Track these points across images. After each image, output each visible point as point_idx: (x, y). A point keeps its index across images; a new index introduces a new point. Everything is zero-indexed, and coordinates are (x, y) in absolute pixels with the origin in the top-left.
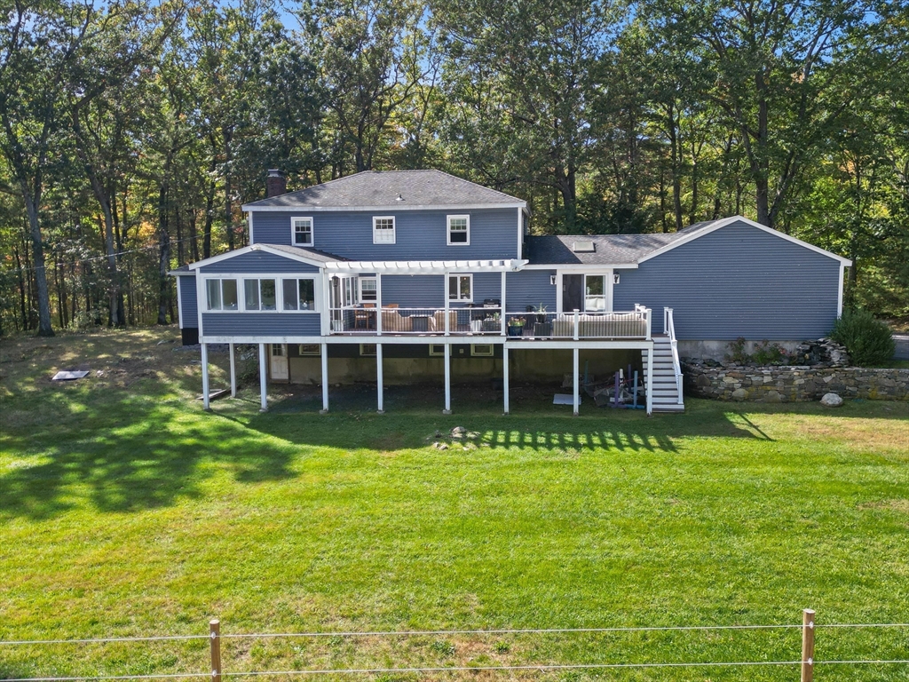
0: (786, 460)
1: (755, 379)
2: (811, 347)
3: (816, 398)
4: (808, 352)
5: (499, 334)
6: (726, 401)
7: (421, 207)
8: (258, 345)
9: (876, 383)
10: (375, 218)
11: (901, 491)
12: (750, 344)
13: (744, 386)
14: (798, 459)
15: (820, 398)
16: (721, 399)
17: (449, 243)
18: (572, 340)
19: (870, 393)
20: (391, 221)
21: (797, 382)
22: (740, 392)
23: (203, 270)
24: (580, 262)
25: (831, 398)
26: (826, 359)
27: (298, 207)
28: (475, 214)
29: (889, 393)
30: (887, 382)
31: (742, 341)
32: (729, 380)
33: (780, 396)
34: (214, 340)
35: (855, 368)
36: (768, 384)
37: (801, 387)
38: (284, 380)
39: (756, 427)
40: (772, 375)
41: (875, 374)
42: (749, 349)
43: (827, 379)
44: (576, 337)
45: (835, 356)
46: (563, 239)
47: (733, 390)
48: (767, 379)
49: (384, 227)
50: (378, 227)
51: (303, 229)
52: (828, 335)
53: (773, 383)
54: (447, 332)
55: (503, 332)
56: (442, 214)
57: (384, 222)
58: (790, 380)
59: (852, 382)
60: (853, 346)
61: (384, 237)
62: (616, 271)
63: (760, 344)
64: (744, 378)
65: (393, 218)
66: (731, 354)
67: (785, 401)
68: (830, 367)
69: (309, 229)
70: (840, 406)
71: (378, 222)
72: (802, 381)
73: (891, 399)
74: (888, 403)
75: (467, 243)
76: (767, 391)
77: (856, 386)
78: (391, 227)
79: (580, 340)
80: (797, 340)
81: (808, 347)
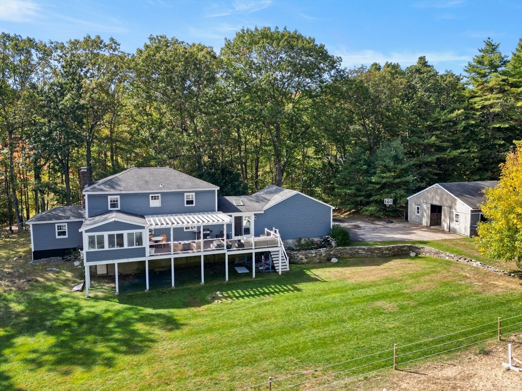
0: (337, 290)
1: (310, 255)
2: (324, 240)
3: (329, 260)
4: (323, 241)
5: (223, 249)
6: (300, 264)
7: (173, 190)
8: (114, 264)
9: (346, 252)
10: (150, 196)
11: (374, 298)
12: (303, 239)
13: (306, 258)
14: (340, 290)
15: (330, 260)
16: (298, 264)
17: (186, 205)
18: (252, 249)
19: (345, 256)
20: (158, 196)
21: (323, 255)
22: (305, 260)
23: (87, 231)
24: (241, 212)
25: (334, 260)
26: (330, 244)
27: (113, 192)
28: (197, 193)
29: (350, 255)
30: (350, 252)
31: (300, 239)
32: (301, 256)
33: (318, 261)
34: (92, 263)
35: (340, 248)
36: (314, 256)
37: (324, 256)
38: (104, 274)
39: (317, 276)
40: (315, 253)
41: (345, 249)
42: (303, 242)
43: (332, 253)
44: (253, 247)
45: (333, 244)
46: (227, 198)
47: (302, 260)
48: (314, 255)
49: (155, 199)
50: (152, 199)
51: (114, 201)
52: (328, 235)
53: (315, 256)
54: (202, 250)
55: (225, 248)
56: (182, 193)
57: (155, 197)
58: (321, 255)
59: (339, 253)
60: (338, 239)
61: (155, 204)
62: (255, 214)
63: (307, 239)
64: (306, 255)
65: (160, 195)
66: (297, 244)
67: (320, 263)
68: (332, 248)
69: (117, 201)
70: (337, 262)
71: (152, 197)
72: (325, 254)
73: (351, 258)
74: (350, 259)
75: (194, 205)
76: (314, 259)
77: (340, 254)
78: (158, 199)
79: (255, 248)
80: (318, 237)
81: (323, 240)
